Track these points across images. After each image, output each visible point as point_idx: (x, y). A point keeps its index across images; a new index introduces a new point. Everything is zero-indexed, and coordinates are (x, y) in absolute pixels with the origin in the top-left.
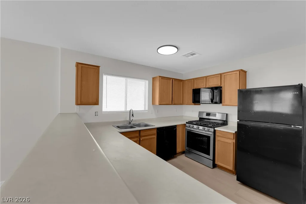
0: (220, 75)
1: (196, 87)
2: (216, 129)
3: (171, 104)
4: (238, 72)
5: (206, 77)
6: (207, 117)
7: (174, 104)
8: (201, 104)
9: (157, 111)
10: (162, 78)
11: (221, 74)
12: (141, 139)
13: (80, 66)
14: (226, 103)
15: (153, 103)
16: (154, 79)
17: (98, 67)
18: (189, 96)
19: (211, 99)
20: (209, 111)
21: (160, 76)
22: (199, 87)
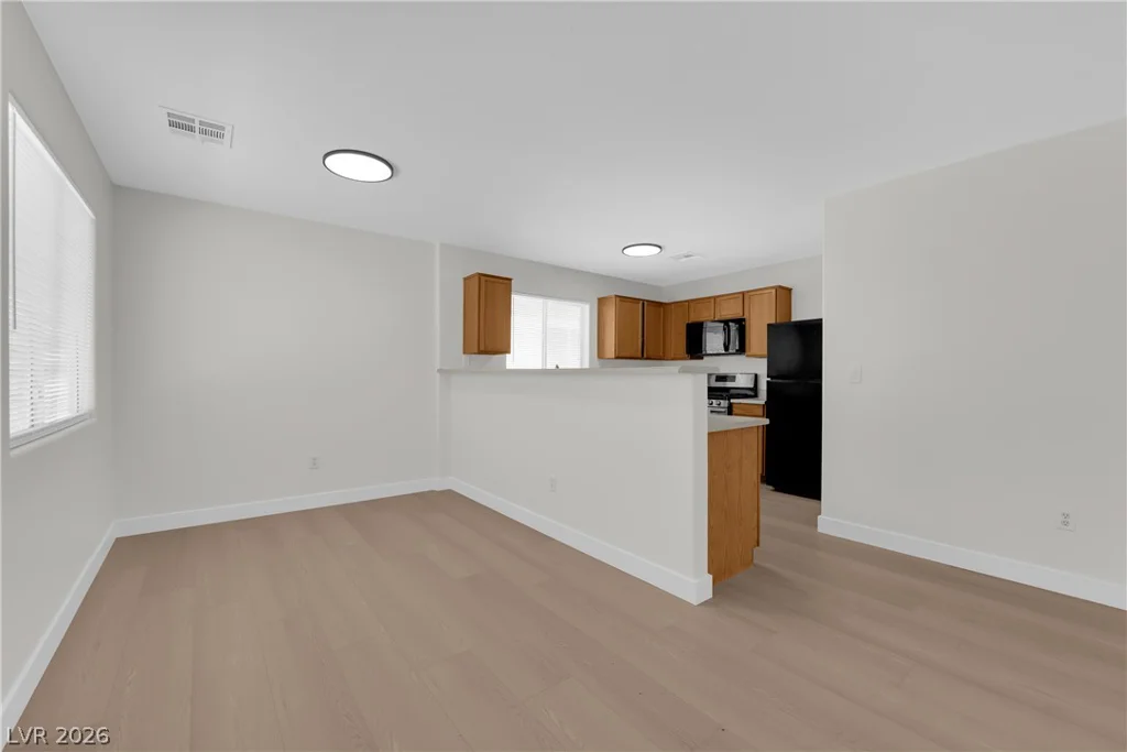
0: (741, 296)
1: (694, 318)
2: (732, 401)
3: (640, 355)
4: (774, 291)
5: (715, 298)
6: (720, 384)
7: (648, 358)
8: (705, 358)
10: (622, 299)
11: (743, 293)
13: (483, 278)
14: (753, 351)
15: (601, 355)
16: (601, 301)
17: (510, 280)
18: (678, 339)
19: (725, 344)
20: (723, 371)
21: (616, 296)
22: (701, 320)
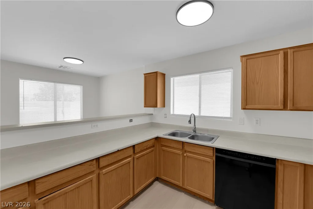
9: (257, 121)
12: (185, 155)
